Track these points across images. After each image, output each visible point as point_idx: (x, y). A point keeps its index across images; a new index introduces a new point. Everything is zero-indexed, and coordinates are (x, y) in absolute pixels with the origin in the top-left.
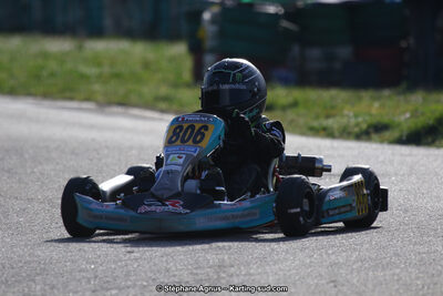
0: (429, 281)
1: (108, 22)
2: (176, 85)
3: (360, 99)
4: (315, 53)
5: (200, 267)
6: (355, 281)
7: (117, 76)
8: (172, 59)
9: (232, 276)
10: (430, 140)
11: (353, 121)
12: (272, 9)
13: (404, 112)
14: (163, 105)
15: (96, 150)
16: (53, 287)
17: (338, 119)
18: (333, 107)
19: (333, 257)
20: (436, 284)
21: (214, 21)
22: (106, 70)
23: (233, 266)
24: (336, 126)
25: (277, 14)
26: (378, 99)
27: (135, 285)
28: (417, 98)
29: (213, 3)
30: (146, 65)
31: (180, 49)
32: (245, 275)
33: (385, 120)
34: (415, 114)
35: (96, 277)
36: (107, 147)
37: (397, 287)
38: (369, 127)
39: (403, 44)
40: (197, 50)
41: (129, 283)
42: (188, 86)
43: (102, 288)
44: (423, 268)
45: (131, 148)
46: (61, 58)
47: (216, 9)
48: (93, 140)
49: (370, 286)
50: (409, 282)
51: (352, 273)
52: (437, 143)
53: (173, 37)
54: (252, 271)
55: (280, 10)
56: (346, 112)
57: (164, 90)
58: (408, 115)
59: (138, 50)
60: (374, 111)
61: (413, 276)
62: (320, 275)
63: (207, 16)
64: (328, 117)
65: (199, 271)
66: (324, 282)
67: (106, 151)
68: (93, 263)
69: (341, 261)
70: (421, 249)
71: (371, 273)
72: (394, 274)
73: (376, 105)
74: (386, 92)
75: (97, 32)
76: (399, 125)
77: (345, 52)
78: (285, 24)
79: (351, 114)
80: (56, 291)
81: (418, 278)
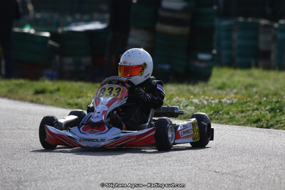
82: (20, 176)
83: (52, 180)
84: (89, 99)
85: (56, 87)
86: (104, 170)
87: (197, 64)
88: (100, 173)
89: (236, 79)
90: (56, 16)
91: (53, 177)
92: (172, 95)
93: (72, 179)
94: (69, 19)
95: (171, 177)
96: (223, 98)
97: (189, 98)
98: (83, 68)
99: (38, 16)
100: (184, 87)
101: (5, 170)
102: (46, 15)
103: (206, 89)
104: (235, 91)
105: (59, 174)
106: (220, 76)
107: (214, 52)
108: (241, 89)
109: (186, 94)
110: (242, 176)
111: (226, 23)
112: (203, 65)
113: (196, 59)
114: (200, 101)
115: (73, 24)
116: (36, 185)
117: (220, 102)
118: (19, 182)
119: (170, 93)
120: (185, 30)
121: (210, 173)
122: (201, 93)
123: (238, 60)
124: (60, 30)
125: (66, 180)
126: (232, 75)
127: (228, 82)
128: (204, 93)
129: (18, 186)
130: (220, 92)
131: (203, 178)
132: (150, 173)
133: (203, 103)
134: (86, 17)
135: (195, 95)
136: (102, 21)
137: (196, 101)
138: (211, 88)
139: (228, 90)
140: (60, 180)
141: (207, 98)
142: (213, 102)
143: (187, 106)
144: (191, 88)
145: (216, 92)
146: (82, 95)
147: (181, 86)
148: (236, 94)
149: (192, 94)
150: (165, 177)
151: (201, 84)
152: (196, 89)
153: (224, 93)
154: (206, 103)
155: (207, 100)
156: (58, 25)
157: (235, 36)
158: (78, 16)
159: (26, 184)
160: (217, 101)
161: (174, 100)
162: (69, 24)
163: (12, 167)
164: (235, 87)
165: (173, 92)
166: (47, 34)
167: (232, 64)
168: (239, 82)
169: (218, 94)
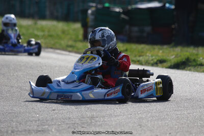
0: (180, 126)
1: (48, 13)
2: (75, 41)
3: (154, 49)
4: (135, 29)
5: (83, 118)
6: (149, 125)
7: (51, 36)
8: (74, 30)
9: (97, 121)
10: (183, 67)
11: (151, 58)
12: (117, 10)
13: (173, 55)
14: (70, 49)
15: (41, 67)
16: (20, 124)
17: (144, 57)
18: (142, 52)
19: (140, 115)
20: (183, 128)
21: (92, 14)
22: (46, 33)
23: (97, 117)
24: (143, 60)
25: (119, 12)
26: (161, 49)
27: (55, 124)
28: (178, 49)
29: (92, 6)
30: (63, 32)
31: (78, 26)
32: (103, 121)
33: (164, 58)
34: (177, 56)
35: (39, 120)
36: (46, 66)
37: (167, 128)
38: (157, 61)
39: (173, 26)
40: (85, 26)
41: (53, 123)
42: (81, 41)
43: (42, 125)
44: (178, 121)
45: (56, 67)
46: (27, 28)
47: (94, 9)
48: (40, 62)
49: (156, 127)
50: (172, 126)
51: (148, 122)
52: (186, 69)
53: (75, 20)
54: (106, 120)
55: (121, 10)
56: (148, 54)
57: (70, 43)
58: (174, 56)
59: (60, 26)
60: (160, 54)
61: (174, 124)
62: (135, 122)
63: (90, 12)
64: (140, 56)
65: (83, 119)
66: (136, 125)
67: (45, 68)
68: (38, 114)
69: (144, 116)
70: (178, 113)
71: (156, 122)
72: (166, 123)
73: (161, 51)
74: (165, 47)
75: (43, 17)
76: (170, 60)
77: (148, 29)
78: (123, 16)
79: (150, 55)
80: (22, 126)
81: (176, 125)
82: (93, 113)
84: (147, 57)
85: (125, 48)
86: (153, 110)
88: (150, 112)
91: (116, 114)
93: (130, 116)
98: (145, 35)
115: (139, 3)
118: (92, 118)
124: (130, 8)
125: (125, 117)
132: (185, 113)
140: (121, 117)
146: (143, 54)
156: (130, 4)
159: (97, 119)
162: (136, 3)
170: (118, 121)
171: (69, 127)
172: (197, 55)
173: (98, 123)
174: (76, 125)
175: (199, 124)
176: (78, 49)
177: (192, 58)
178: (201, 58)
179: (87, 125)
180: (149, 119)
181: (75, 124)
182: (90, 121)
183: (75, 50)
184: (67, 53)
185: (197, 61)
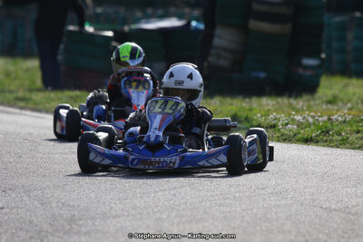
82: (73, 212)
83: (114, 217)
86: (179, 205)
87: (301, 71)
88: (175, 209)
89: (351, 90)
90: (122, 10)
91: (114, 214)
92: (269, 110)
93: (139, 216)
94: (139, 14)
95: (266, 214)
96: (333, 115)
97: (290, 115)
99: (99, 10)
100: (284, 101)
101: (54, 204)
102: (110, 10)
103: (312, 103)
104: (349, 105)
105: (123, 210)
106: (330, 86)
107: (323, 56)
108: (357, 103)
109: (285, 109)
110: (356, 214)
111: (338, 19)
112: (308, 73)
113: (300, 65)
114: (304, 118)
115: (143, 21)
116: (93, 224)
117: (329, 119)
118: (72, 220)
119: (266, 108)
120: (287, 28)
121: (315, 209)
122: (305, 108)
123: (353, 66)
124: (126, 28)
126: (346, 86)
127: (341, 95)
128: (309, 108)
129: (71, 225)
130: (330, 106)
131: (306, 216)
132: (239, 209)
133: (308, 121)
134: (160, 12)
135: (297, 111)
136: (180, 17)
137: (298, 118)
138: (318, 102)
139: (340, 104)
140: (124, 218)
141: (312, 114)
142: (320, 119)
143: (287, 124)
144: (293, 101)
145: (324, 107)
147: (280, 100)
148: (351, 109)
149: (293, 109)
150: (256, 215)
151: (306, 97)
152: (299, 103)
153: (336, 108)
154: (311, 120)
155: (313, 117)
156: (125, 22)
157: (350, 35)
158: (150, 11)
159: (81, 222)
160: (325, 118)
161: (271, 116)
162: (138, 21)
163: (63, 201)
164: (349, 101)
165: (270, 107)
166: (110, 34)
167: (346, 71)
168: (354, 94)
169: (327, 109)
170: (119, 225)
171: (31, 238)
172: (251, 110)
173: (84, 229)
174: (43, 233)
175: (264, 228)
176: (37, 104)
177: (243, 114)
178: (259, 115)
179: (64, 233)
180: (175, 221)
181: (41, 231)
182: (68, 227)
183: (30, 105)
184: (18, 111)
185: (252, 120)
